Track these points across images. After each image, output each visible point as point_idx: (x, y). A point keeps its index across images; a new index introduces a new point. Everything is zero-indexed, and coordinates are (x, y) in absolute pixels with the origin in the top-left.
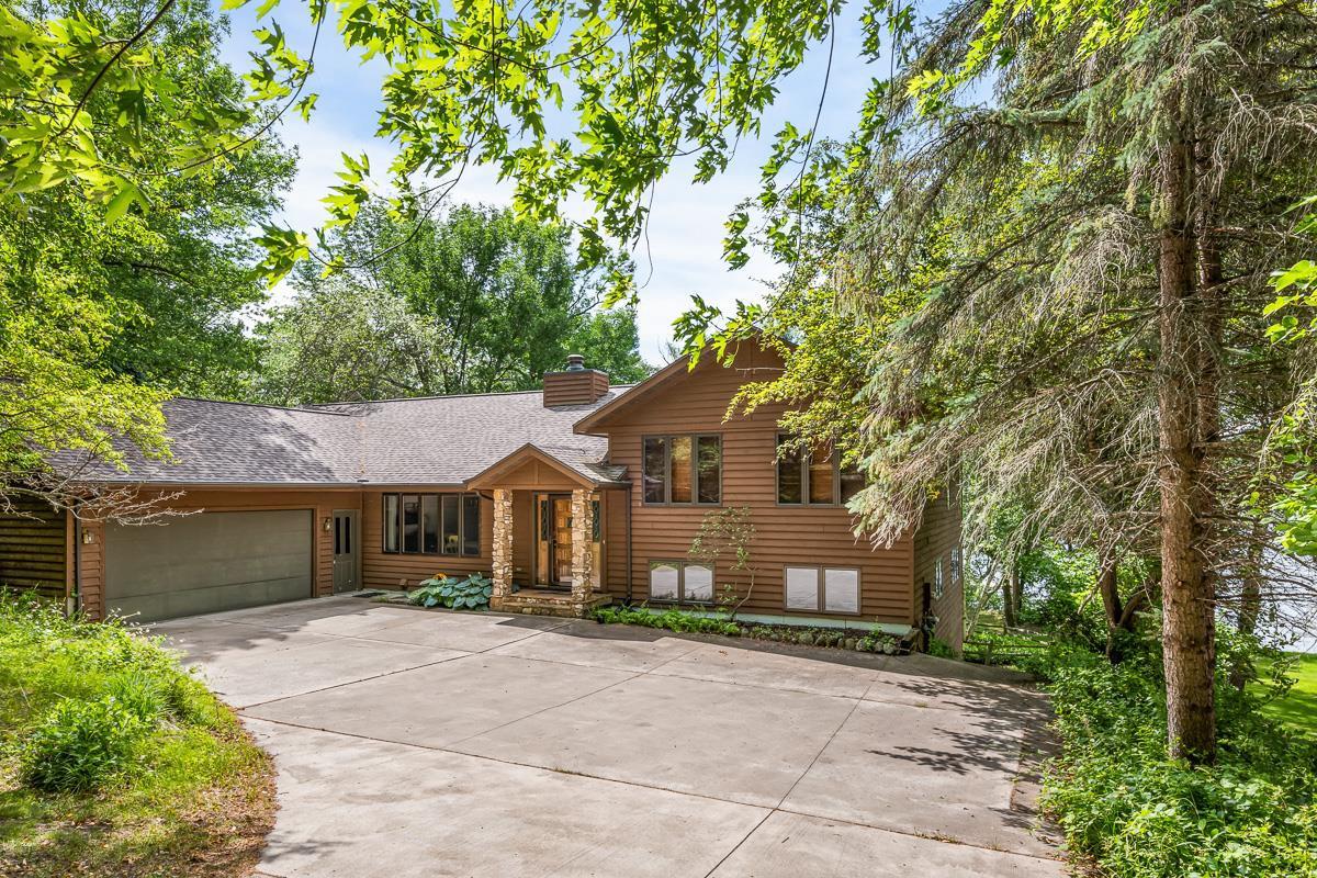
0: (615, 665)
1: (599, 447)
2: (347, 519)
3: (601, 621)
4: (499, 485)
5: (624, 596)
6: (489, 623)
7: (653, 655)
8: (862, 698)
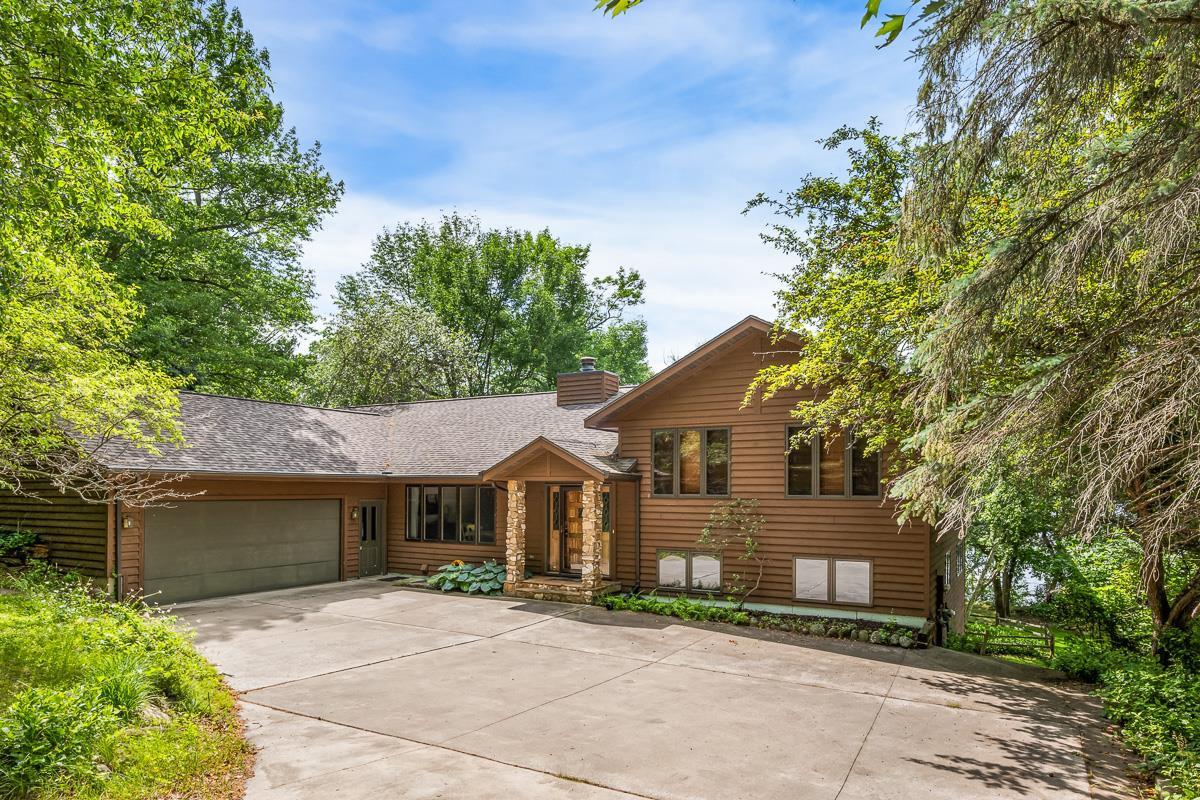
0: (624, 653)
1: (610, 441)
2: (374, 509)
3: (610, 607)
4: (513, 476)
5: (632, 583)
6: (502, 608)
7: (662, 643)
8: (886, 696)
